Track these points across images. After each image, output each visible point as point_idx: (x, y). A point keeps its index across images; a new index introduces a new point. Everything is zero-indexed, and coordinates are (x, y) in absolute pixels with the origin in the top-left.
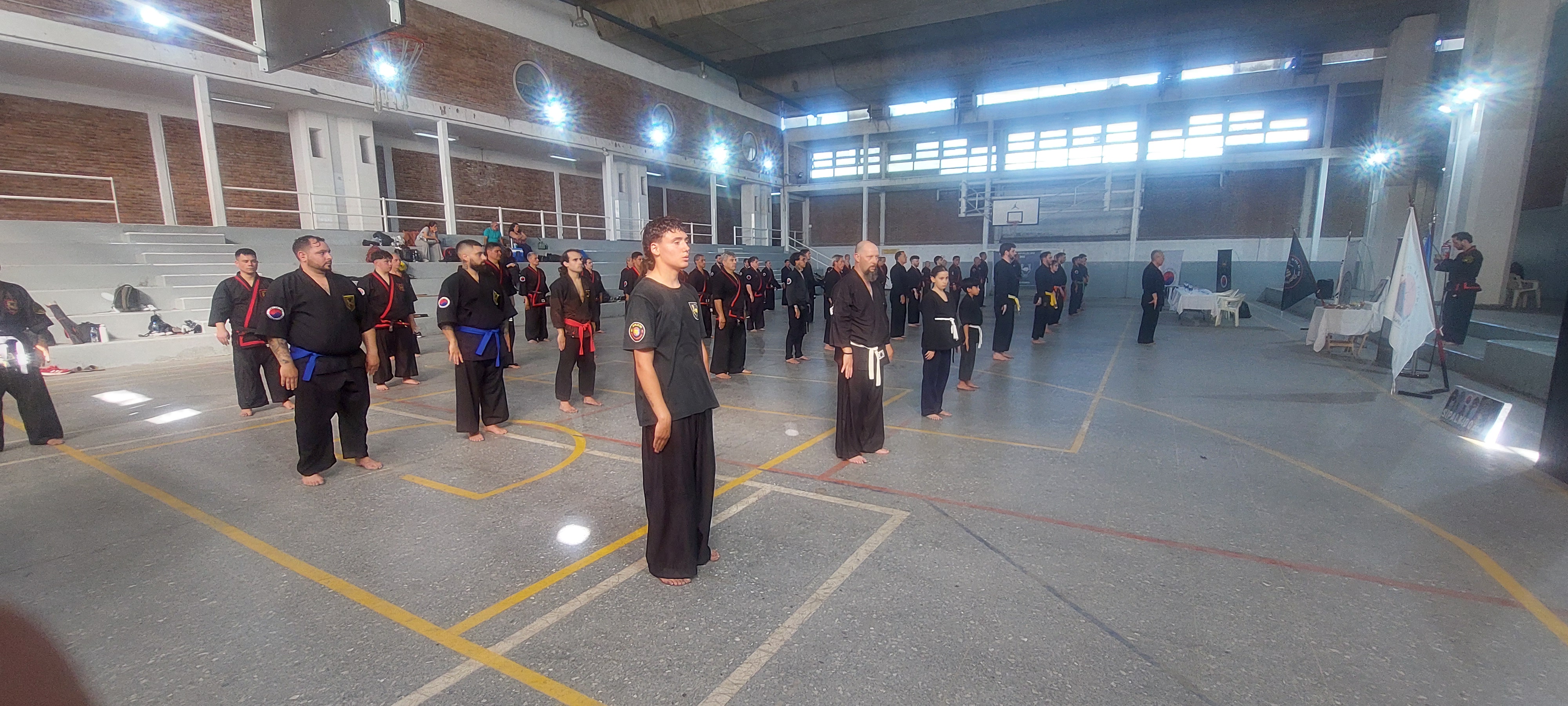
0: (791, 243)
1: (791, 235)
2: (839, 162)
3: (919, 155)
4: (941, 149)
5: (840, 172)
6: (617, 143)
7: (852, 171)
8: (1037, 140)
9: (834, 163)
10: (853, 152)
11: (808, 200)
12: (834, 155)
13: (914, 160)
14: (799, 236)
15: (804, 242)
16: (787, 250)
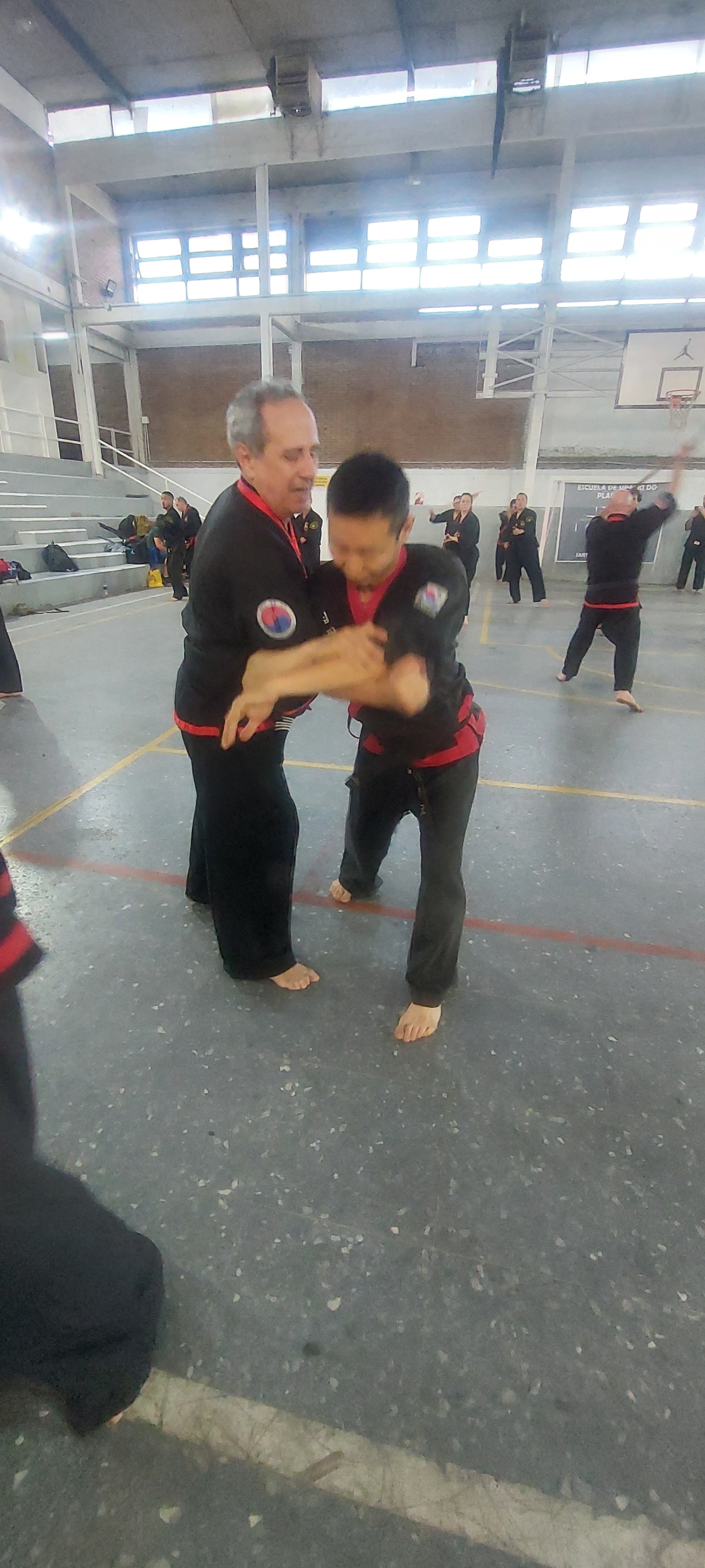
0: (106, 455)
1: (104, 436)
2: (197, 266)
3: (372, 254)
4: (423, 241)
5: (200, 291)
7: (225, 289)
8: (633, 223)
9: (186, 267)
10: (224, 241)
11: (134, 357)
12: (185, 246)
13: (362, 264)
14: (124, 442)
15: (136, 455)
16: (98, 470)
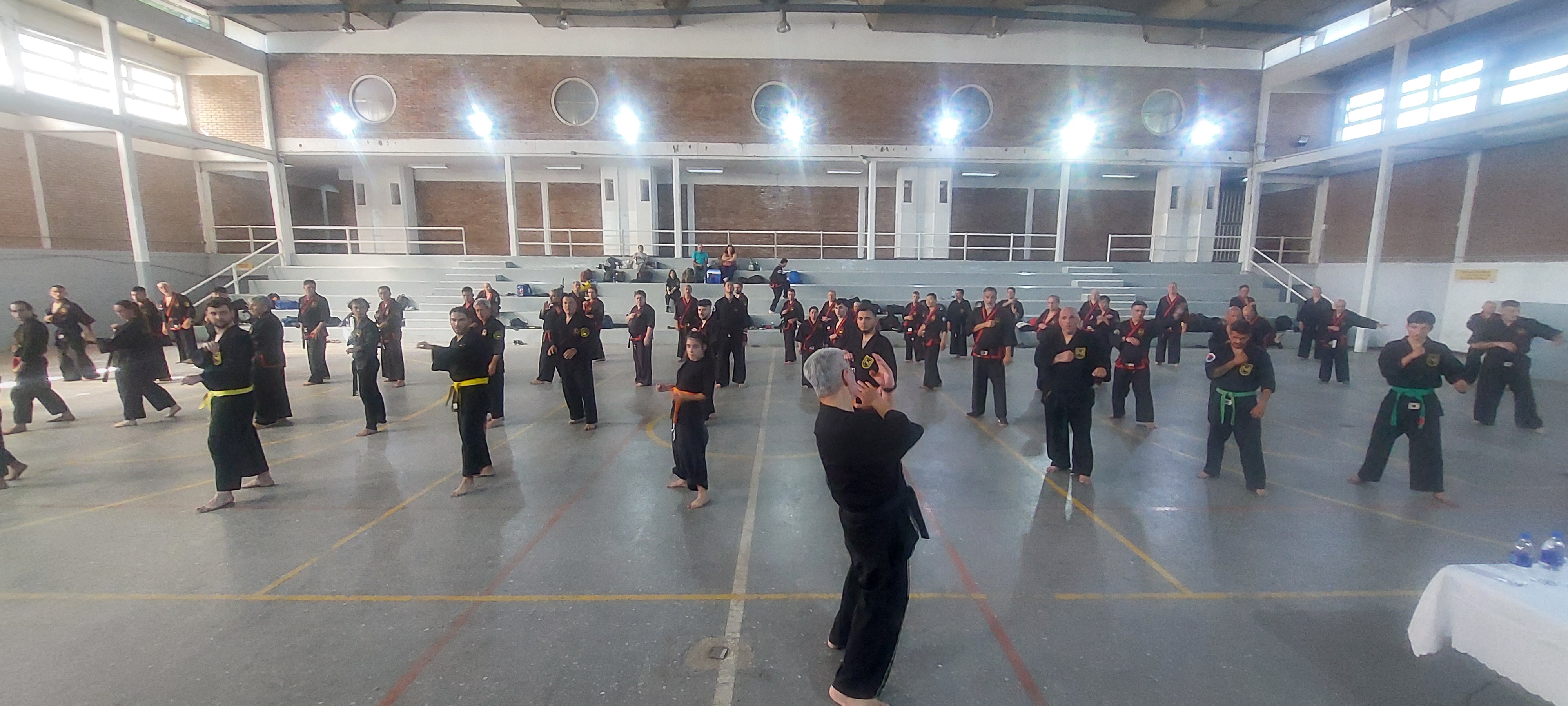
2: (1397, 104)
5: (1397, 123)
6: (885, 147)
9: (1391, 107)
16: (1246, 268)
